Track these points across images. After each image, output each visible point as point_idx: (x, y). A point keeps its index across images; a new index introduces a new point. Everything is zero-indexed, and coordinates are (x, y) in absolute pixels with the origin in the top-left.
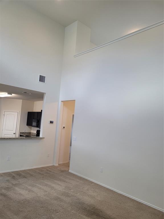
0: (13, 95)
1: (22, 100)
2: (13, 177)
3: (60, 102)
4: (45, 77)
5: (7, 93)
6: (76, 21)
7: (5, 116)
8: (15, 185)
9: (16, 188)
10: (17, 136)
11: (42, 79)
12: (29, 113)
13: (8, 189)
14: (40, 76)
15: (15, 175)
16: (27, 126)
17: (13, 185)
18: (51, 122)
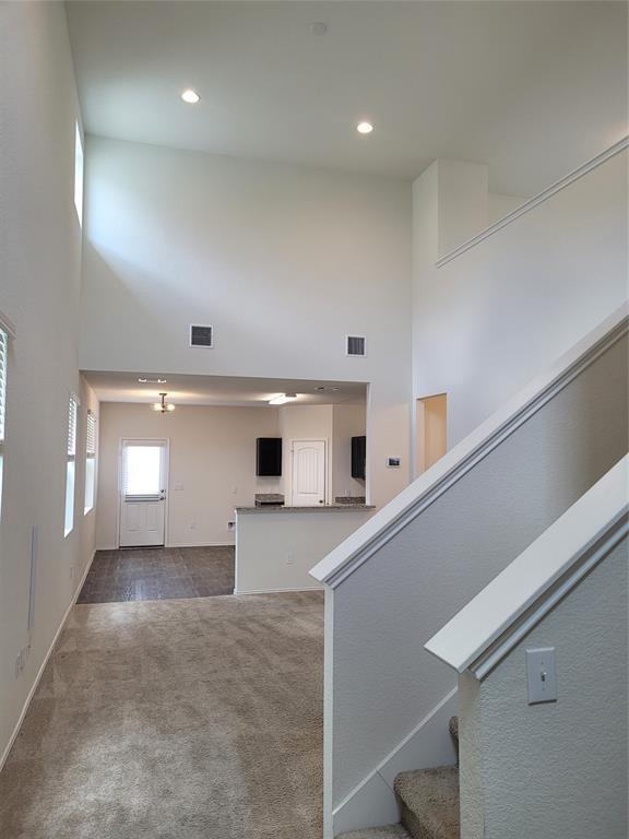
0: (300, 397)
1: (331, 406)
2: (300, 602)
3: (414, 402)
4: (363, 339)
5: (284, 394)
6: (434, 160)
7: (296, 451)
8: (297, 614)
9: (297, 619)
10: (330, 502)
11: (356, 346)
12: (353, 439)
13: (280, 618)
14: (350, 339)
15: (302, 597)
16: (353, 480)
17: (291, 612)
18: (393, 463)
